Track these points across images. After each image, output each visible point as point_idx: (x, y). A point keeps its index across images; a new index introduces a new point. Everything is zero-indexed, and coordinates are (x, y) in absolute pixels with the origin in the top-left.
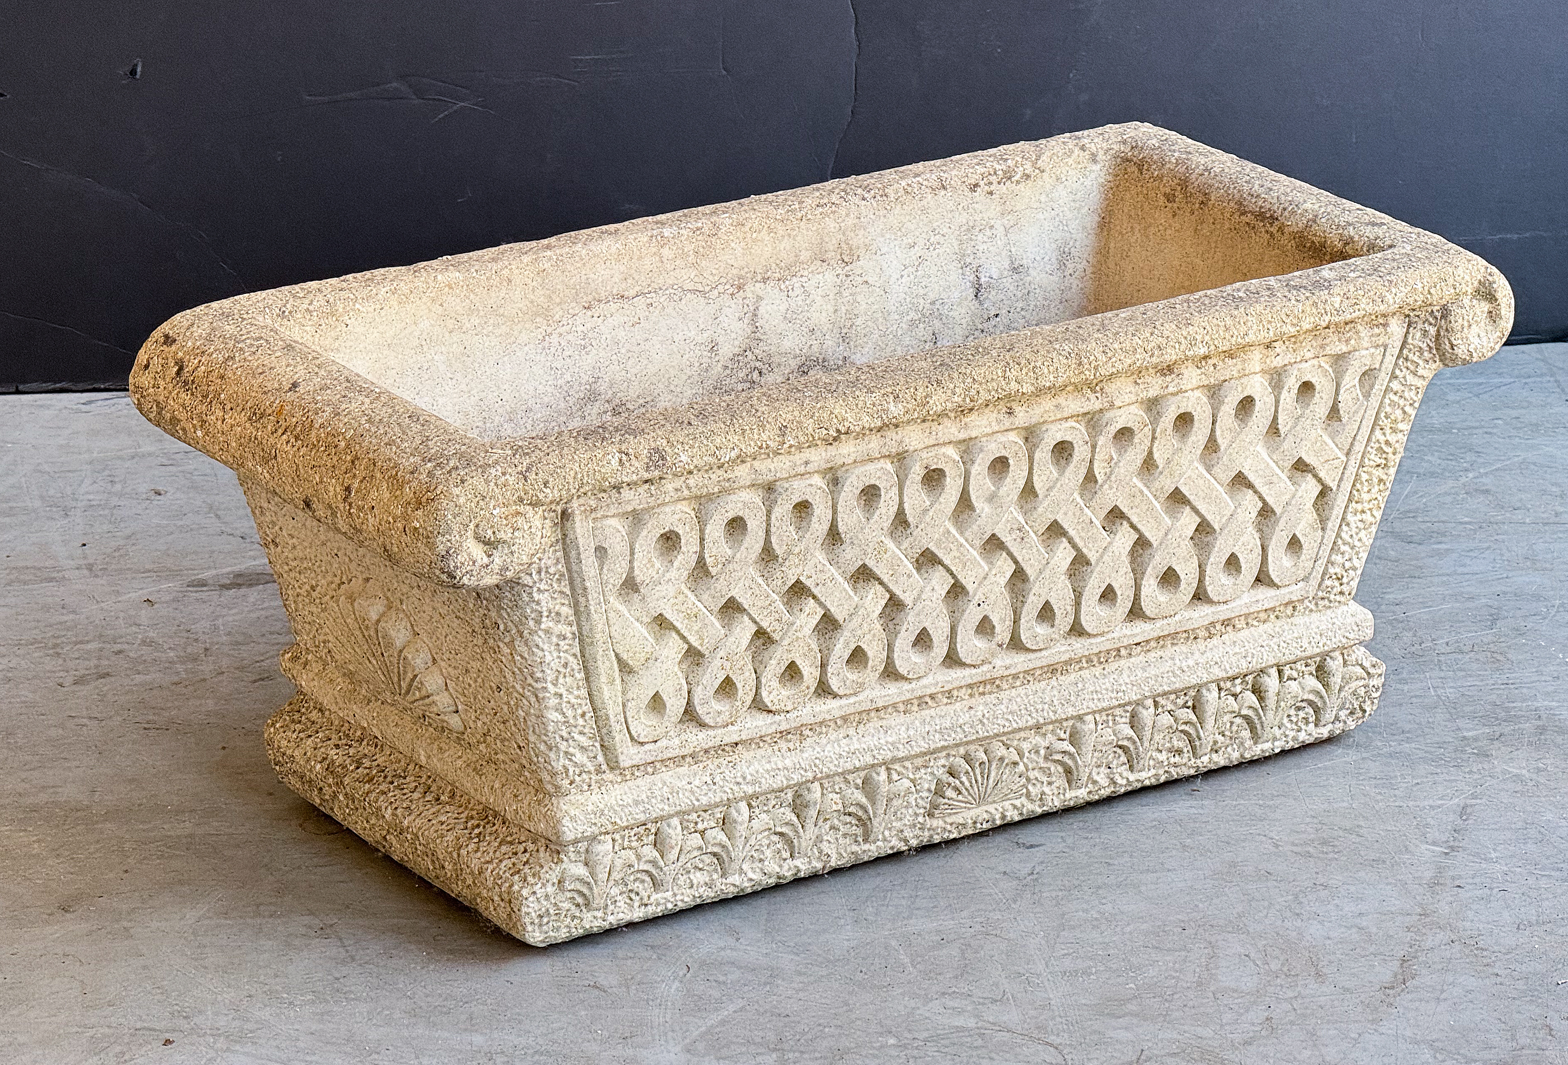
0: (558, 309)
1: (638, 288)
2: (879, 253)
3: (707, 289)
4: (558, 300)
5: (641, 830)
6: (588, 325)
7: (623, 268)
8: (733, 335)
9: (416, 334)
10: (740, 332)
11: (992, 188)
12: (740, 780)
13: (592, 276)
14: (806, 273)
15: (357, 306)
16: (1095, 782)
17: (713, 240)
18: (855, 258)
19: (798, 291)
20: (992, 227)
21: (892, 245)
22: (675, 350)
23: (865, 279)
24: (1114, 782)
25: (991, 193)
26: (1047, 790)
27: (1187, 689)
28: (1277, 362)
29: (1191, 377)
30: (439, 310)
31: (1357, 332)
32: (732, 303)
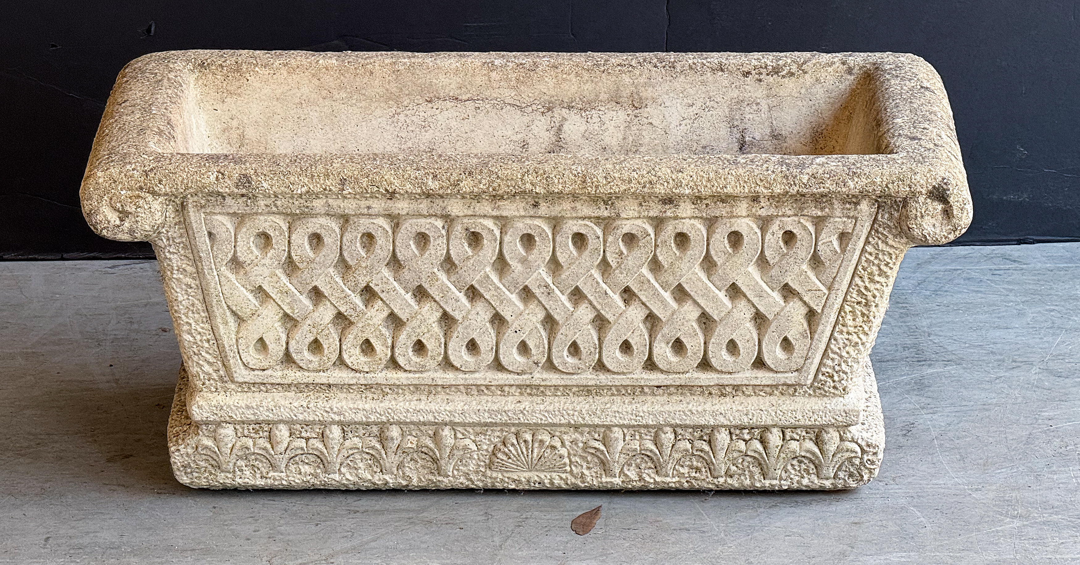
0: (406, 98)
1: (469, 95)
2: (663, 105)
3: (524, 105)
4: (407, 92)
5: (257, 427)
6: (429, 113)
7: (459, 80)
8: (541, 140)
9: (299, 95)
10: (547, 139)
11: (762, 77)
12: (329, 410)
13: (434, 81)
14: (603, 109)
15: (257, 69)
16: (626, 475)
17: (532, 73)
18: (644, 105)
19: (596, 119)
20: (758, 104)
21: (674, 102)
22: (495, 141)
23: (650, 121)
24: (641, 479)
25: (760, 80)
26: (586, 472)
27: (702, 427)
28: (763, 212)
29: (686, 209)
30: (317, 83)
31: (832, 204)
32: (543, 119)
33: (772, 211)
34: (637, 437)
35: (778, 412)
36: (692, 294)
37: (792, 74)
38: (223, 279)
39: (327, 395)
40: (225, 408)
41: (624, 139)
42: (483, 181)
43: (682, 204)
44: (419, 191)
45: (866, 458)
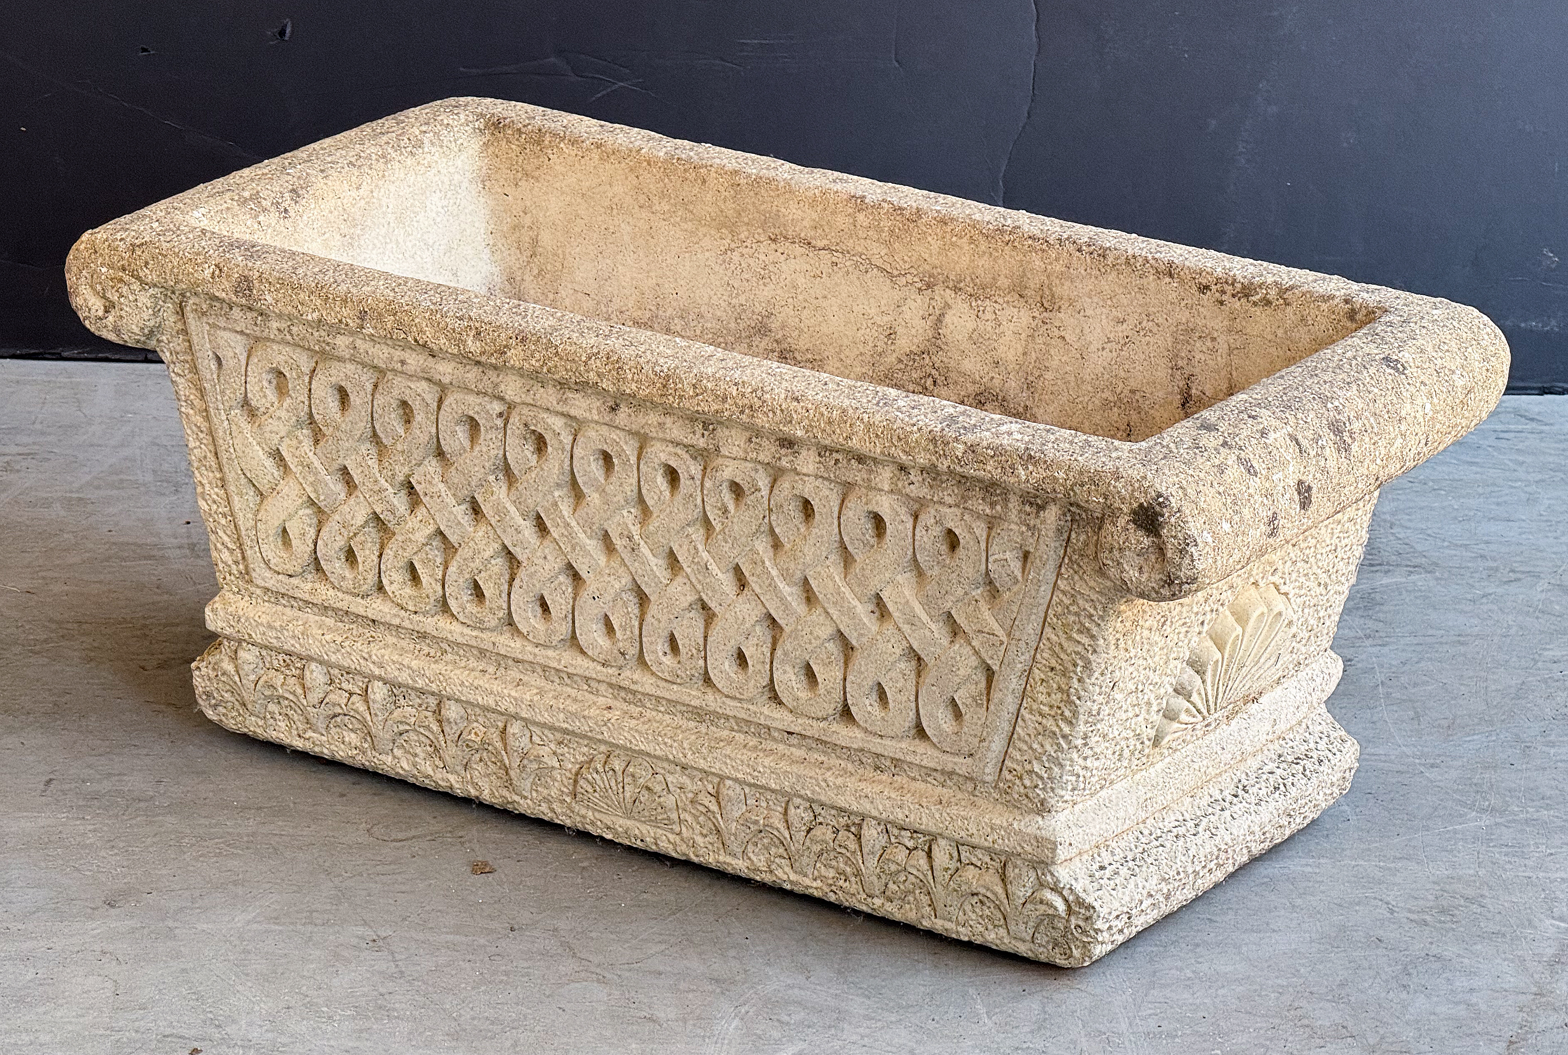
0: (744, 228)
1: (825, 242)
2: (1082, 313)
3: (896, 273)
4: (746, 220)
5: (287, 658)
6: (771, 258)
7: (815, 216)
8: (914, 331)
10: (921, 331)
11: (1224, 298)
13: (783, 210)
14: (1000, 300)
15: (562, 145)
16: (751, 861)
17: (911, 226)
18: (1056, 307)
19: (989, 316)
20: (1214, 339)
21: (1098, 311)
22: (853, 320)
23: (1063, 334)
24: (772, 871)
25: (1222, 303)
26: (699, 840)
27: (849, 813)
28: (914, 491)
29: (808, 462)
30: (635, 182)
31: (1006, 500)
32: (919, 298)
33: (926, 492)
34: (763, 804)
35: (945, 814)
36: (822, 597)
37: (1268, 303)
38: (234, 427)
39: (374, 634)
40: (243, 620)
41: (1025, 354)
43: (804, 453)
44: (456, 351)
45: (1073, 921)
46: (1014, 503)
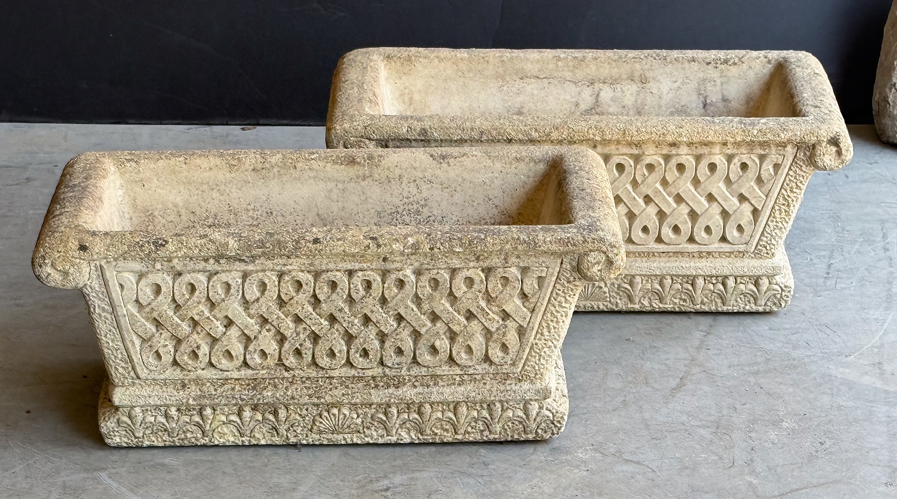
0: (508, 77)
1: (545, 75)
2: (659, 81)
3: (577, 81)
4: (508, 73)
6: (521, 86)
7: (539, 66)
8: (587, 102)
9: (445, 75)
10: (590, 101)
11: (717, 65)
13: (525, 67)
14: (623, 83)
15: (420, 59)
16: (642, 304)
17: (582, 63)
18: (648, 82)
19: (619, 90)
20: (715, 81)
21: (666, 80)
22: (560, 102)
23: (651, 91)
24: (651, 305)
25: (717, 67)
26: (619, 301)
27: (688, 276)
28: (729, 152)
29: (684, 150)
30: (456, 67)
31: (770, 147)
32: (588, 89)
33: (735, 151)
34: (650, 281)
35: (734, 267)
36: (685, 199)
37: (735, 64)
41: (636, 101)
42: (565, 133)
43: (682, 147)
44: (527, 139)
45: (784, 294)
46: (773, 148)
